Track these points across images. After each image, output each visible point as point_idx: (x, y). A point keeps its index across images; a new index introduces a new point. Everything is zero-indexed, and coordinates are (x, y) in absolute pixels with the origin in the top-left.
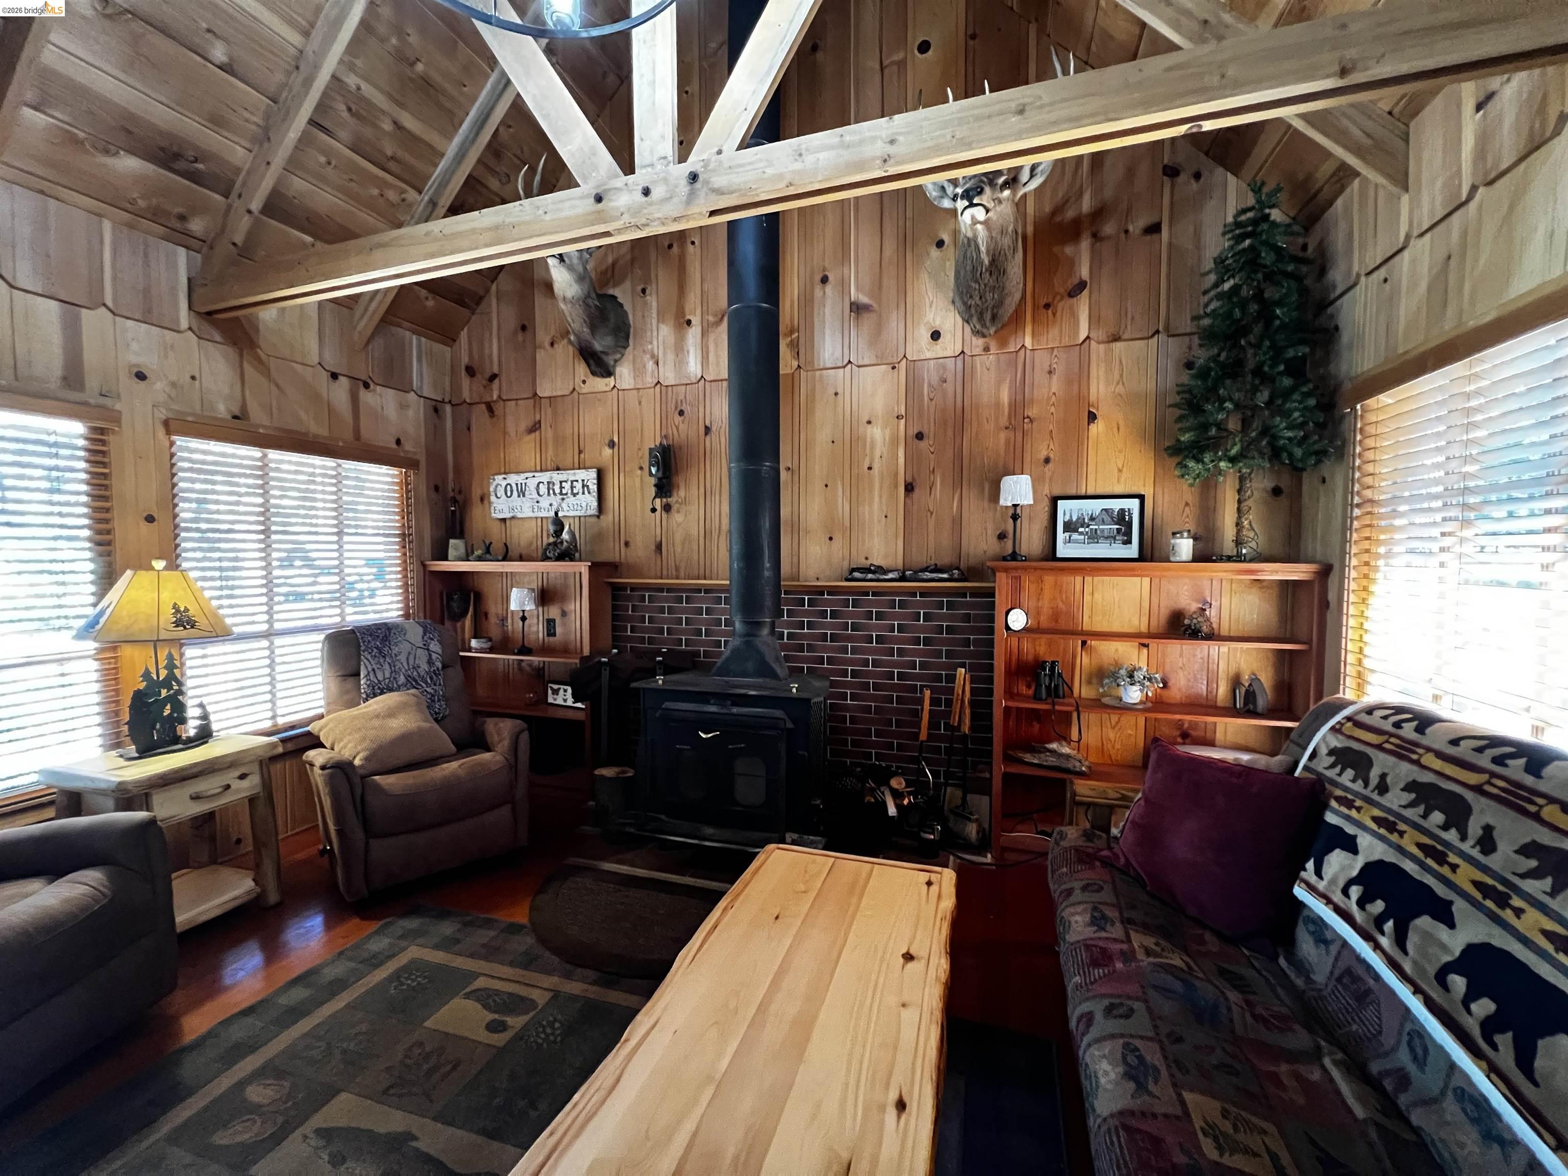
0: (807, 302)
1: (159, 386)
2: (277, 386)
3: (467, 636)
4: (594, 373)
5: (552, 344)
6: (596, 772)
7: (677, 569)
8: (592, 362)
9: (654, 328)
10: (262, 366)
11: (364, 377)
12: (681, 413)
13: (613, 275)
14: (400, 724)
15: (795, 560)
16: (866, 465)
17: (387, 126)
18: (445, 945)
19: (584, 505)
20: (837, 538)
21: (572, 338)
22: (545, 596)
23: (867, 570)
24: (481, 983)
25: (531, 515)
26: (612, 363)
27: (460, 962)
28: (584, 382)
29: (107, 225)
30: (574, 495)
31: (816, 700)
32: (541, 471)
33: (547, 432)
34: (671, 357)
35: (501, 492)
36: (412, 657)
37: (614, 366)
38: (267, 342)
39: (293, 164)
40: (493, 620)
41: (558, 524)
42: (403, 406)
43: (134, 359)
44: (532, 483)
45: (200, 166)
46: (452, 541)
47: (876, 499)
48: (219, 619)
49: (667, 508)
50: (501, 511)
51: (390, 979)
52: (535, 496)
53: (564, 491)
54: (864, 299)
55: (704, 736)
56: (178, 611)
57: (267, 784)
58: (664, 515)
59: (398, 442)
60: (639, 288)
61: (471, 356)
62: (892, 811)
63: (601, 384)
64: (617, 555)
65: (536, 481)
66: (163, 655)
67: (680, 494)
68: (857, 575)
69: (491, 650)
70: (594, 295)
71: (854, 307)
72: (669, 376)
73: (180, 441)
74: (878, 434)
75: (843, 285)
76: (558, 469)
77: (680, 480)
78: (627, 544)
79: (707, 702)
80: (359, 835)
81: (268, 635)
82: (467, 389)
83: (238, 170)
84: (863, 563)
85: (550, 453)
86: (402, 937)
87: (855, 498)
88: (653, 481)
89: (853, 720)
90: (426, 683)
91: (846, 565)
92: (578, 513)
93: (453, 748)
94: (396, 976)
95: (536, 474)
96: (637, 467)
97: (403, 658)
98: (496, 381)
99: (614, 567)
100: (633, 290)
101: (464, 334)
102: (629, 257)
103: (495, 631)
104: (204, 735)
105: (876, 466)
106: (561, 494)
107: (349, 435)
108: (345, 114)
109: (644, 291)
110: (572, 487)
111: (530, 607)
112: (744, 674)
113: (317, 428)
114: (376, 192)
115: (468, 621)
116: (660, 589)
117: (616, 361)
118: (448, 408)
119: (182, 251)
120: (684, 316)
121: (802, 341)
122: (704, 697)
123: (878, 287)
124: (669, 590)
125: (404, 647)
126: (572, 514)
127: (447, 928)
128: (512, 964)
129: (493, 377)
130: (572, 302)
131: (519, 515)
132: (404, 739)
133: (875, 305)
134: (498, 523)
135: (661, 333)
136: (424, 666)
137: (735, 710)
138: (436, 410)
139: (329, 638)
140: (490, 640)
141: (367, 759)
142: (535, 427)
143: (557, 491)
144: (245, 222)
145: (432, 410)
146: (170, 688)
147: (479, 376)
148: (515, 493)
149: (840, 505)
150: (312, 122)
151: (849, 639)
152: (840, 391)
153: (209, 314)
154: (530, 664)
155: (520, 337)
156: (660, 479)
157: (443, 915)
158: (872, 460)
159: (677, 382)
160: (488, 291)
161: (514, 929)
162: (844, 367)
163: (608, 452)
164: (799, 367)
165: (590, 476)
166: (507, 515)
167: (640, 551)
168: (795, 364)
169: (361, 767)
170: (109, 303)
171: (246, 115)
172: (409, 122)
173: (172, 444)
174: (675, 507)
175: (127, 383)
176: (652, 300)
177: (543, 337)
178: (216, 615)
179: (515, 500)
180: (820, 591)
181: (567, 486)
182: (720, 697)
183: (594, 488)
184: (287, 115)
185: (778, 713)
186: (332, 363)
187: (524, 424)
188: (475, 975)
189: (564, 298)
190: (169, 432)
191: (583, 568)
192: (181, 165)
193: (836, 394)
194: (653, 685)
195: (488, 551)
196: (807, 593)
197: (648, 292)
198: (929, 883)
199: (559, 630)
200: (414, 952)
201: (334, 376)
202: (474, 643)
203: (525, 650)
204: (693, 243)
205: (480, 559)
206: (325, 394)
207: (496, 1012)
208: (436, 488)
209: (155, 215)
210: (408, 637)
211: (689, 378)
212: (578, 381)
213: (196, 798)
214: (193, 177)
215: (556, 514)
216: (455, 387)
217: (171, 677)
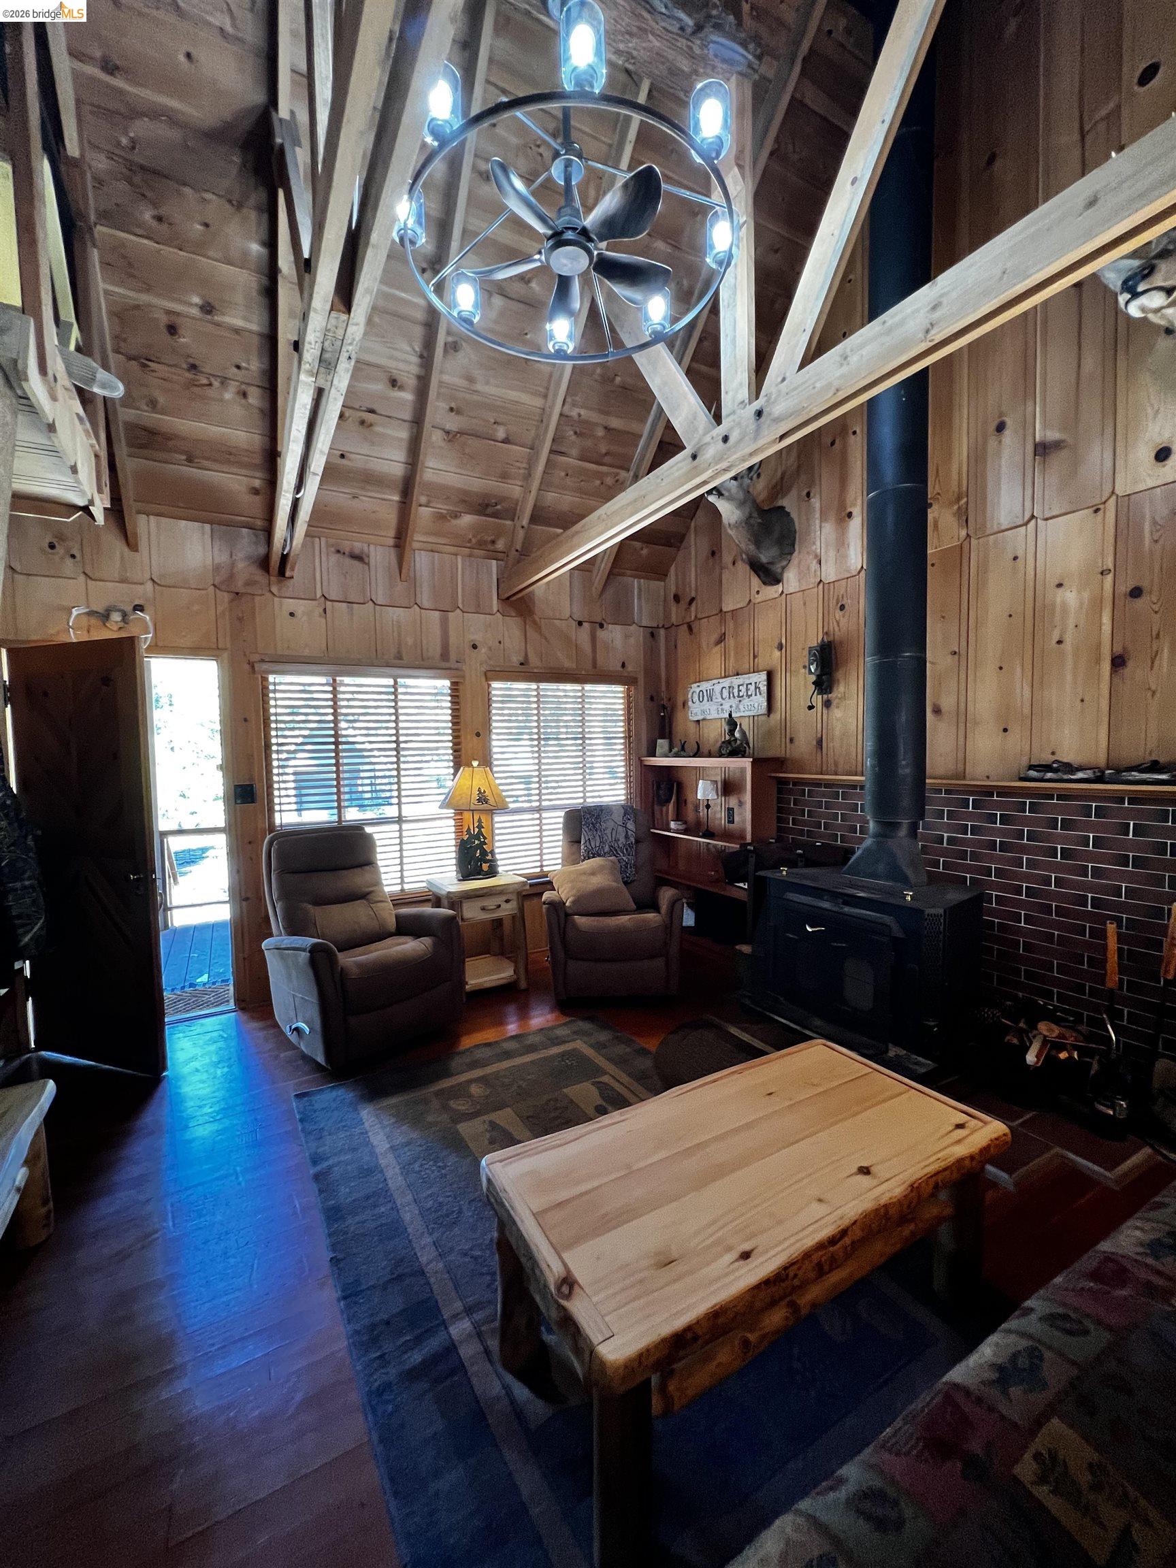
0: (979, 458)
1: (483, 650)
2: (546, 639)
3: (670, 818)
4: (765, 583)
5: (734, 564)
6: (737, 947)
7: (836, 764)
8: (761, 573)
9: (818, 527)
10: (537, 627)
11: (599, 620)
12: (842, 608)
13: (782, 487)
14: (598, 881)
15: (961, 755)
16: (1056, 638)
17: (600, 433)
18: (598, 1047)
19: (756, 705)
20: (1015, 731)
21: (744, 556)
22: (728, 787)
23: (1048, 768)
24: (605, 1079)
25: (717, 716)
26: (779, 570)
27: (601, 1061)
28: (758, 592)
29: (459, 559)
30: (749, 696)
31: (932, 911)
32: (725, 677)
33: (730, 642)
34: (832, 553)
35: (696, 698)
36: (614, 832)
37: (782, 574)
38: (540, 608)
39: (545, 485)
40: (690, 807)
41: (732, 723)
42: (627, 637)
43: (472, 637)
44: (718, 688)
45: (499, 507)
46: (659, 741)
47: (1069, 677)
48: (503, 799)
49: (827, 704)
50: (696, 714)
51: (558, 1055)
52: (720, 699)
53: (741, 694)
54: (1053, 435)
55: (809, 929)
56: (480, 792)
57: (521, 909)
58: (825, 711)
59: (623, 665)
60: (805, 493)
61: (677, 587)
62: (1031, 1058)
63: (773, 591)
64: (783, 752)
65: (721, 685)
66: (476, 818)
67: (839, 690)
68: (1033, 773)
69: (685, 832)
70: (755, 515)
71: (1040, 450)
72: (830, 572)
73: (495, 685)
74: (1070, 597)
75: (1026, 425)
76: (738, 674)
77: (839, 675)
78: (791, 740)
79: (821, 898)
80: (561, 955)
81: (539, 810)
82: (675, 613)
83: (517, 501)
84: (1047, 758)
85: (732, 659)
86: (575, 1033)
87: (1037, 682)
88: (813, 678)
89: (1027, 947)
90: (623, 853)
91: (1025, 762)
92: (751, 713)
93: (634, 907)
94: (563, 1055)
95: (721, 681)
96: (801, 666)
97: (608, 832)
98: (694, 604)
99: (780, 763)
100: (799, 496)
101: (672, 569)
102: (796, 464)
103: (690, 816)
104: (492, 872)
105: (1068, 640)
106: (739, 696)
107: (589, 666)
108: (574, 437)
109: (808, 495)
110: (747, 690)
111: (712, 796)
112: (874, 875)
113: (568, 664)
114: (598, 482)
115: (671, 806)
116: (818, 784)
117: (783, 568)
118: (662, 632)
119: (494, 562)
120: (845, 509)
121: (971, 505)
122: (818, 892)
123: (1072, 417)
124: (827, 786)
125: (611, 824)
126: (747, 714)
127: (604, 1036)
128: (629, 1075)
129: (693, 600)
130: (736, 526)
131: (708, 717)
132: (599, 892)
133: (1070, 441)
134: (694, 724)
135: (823, 530)
136: (622, 840)
137: (847, 909)
138: (652, 635)
139: (566, 813)
140: (685, 823)
141: (574, 902)
142: (721, 639)
143: (736, 694)
144: (521, 534)
145: (648, 635)
146: (479, 840)
147: (682, 602)
148: (706, 698)
149: (1018, 691)
150: (552, 451)
151: (1023, 849)
152: (1020, 553)
153: (508, 598)
154: (715, 846)
155: (711, 561)
156: (819, 677)
157: (604, 1026)
158: (1063, 632)
159: (839, 578)
160: (688, 528)
161: (644, 1052)
162: (1026, 524)
163: (777, 653)
164: (968, 535)
165: (762, 677)
166: (700, 718)
167: (803, 746)
168: (963, 533)
169: (569, 907)
170: (460, 606)
171: (518, 464)
172: (615, 423)
173: (489, 686)
174: (834, 703)
175: (468, 650)
176: (816, 502)
177: (727, 558)
178: (500, 796)
179: (706, 705)
180: (988, 791)
181: (743, 689)
182: (834, 896)
183: (764, 689)
184: (537, 454)
185: (887, 919)
186: (577, 617)
187: (715, 637)
188: (605, 1073)
189: (729, 525)
190: (487, 679)
191: (746, 763)
192: (489, 510)
193: (1015, 558)
194: (777, 875)
195: (683, 749)
196: (971, 794)
197: (812, 494)
198: (960, 1126)
199: (736, 819)
200: (579, 1045)
201: (580, 623)
202: (673, 825)
203: (709, 834)
204: (854, 433)
205: (677, 755)
206: (574, 638)
207: (605, 1101)
208: (652, 699)
209: (481, 544)
210: (613, 817)
211: (848, 571)
212: (754, 592)
213: (483, 909)
214: (495, 515)
215: (730, 715)
216: (667, 615)
217: (480, 833)
